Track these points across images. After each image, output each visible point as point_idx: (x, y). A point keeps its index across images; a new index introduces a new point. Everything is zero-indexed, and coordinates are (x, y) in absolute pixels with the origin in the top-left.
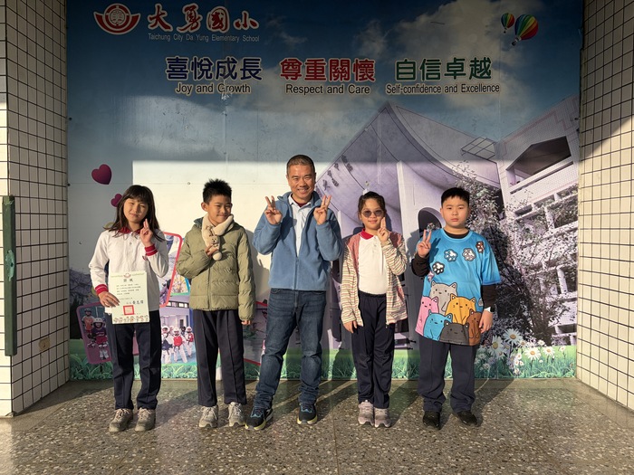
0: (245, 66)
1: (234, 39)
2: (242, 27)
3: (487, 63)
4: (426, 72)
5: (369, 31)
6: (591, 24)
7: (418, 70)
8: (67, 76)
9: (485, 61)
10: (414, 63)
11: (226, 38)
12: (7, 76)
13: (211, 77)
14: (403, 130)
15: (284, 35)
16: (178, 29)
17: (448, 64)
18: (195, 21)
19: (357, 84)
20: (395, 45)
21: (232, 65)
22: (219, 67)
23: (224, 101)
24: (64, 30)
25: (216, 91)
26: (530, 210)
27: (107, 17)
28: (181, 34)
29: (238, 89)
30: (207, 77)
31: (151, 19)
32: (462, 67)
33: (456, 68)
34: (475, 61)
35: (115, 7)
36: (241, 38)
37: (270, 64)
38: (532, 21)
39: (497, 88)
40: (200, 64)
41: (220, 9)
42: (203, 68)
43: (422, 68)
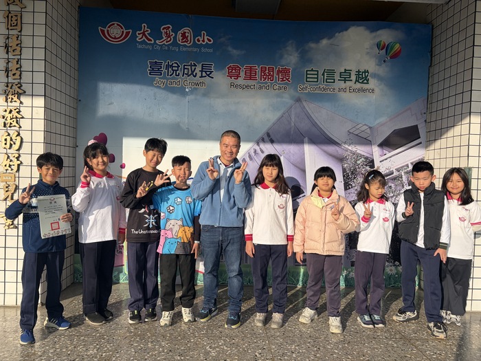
0: (202, 69)
1: (195, 50)
2: (201, 42)
3: (367, 74)
4: (325, 78)
5: (288, 48)
6: (436, 50)
7: (320, 76)
8: (78, 70)
9: (365, 72)
10: (318, 71)
11: (190, 49)
12: (45, 72)
13: (179, 75)
14: (309, 117)
15: (230, 49)
16: (157, 41)
17: (341, 73)
18: (169, 37)
19: (279, 84)
20: (305, 58)
21: (193, 68)
22: (184, 69)
23: (187, 92)
24: (77, 39)
25: (182, 85)
26: (393, 173)
27: (108, 31)
28: (159, 45)
29: (197, 84)
30: (176, 75)
31: (139, 34)
32: (350, 75)
33: (345, 76)
34: (359, 71)
35: (114, 24)
36: (200, 50)
37: (220, 68)
38: (397, 46)
39: (373, 90)
40: (172, 66)
41: (186, 30)
42: (174, 68)
43: (323, 74)
